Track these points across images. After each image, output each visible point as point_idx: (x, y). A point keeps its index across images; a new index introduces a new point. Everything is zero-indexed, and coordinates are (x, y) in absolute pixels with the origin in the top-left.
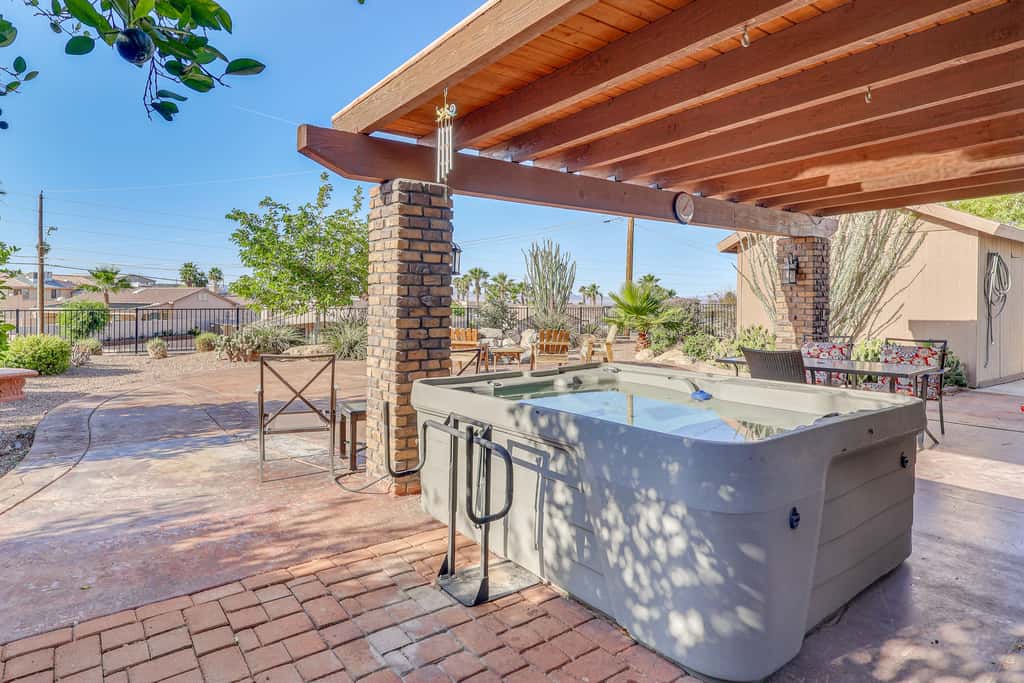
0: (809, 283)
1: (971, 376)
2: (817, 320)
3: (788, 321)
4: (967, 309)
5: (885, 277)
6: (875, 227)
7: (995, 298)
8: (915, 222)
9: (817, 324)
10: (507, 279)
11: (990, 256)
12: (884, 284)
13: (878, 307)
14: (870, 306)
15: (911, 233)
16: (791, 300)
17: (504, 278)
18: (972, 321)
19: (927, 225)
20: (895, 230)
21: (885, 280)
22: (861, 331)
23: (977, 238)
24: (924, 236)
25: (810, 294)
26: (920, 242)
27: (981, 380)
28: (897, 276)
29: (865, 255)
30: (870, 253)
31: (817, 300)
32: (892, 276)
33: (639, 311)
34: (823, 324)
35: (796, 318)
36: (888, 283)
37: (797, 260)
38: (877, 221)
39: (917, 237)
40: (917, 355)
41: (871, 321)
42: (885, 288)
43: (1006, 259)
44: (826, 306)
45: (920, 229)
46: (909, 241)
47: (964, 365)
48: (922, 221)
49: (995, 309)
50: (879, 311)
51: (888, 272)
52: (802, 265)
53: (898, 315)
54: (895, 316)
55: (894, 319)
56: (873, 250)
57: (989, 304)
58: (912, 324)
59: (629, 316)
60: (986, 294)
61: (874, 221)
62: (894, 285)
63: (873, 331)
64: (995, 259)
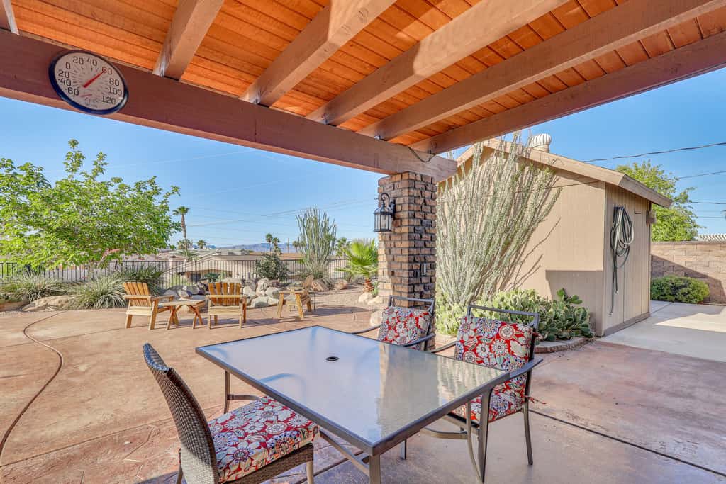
0: (405, 230)
1: (596, 325)
2: (415, 275)
3: (387, 277)
4: (595, 261)
5: (527, 230)
6: (520, 184)
7: (620, 250)
8: (551, 178)
9: (415, 281)
10: (347, 241)
11: (616, 209)
12: (526, 238)
13: (522, 258)
14: (516, 257)
15: (549, 188)
16: (390, 252)
17: (345, 240)
18: (598, 272)
19: (563, 180)
20: (536, 186)
21: (528, 232)
22: (508, 280)
23: (604, 191)
24: (559, 192)
25: (406, 244)
26: (556, 197)
27: (607, 327)
28: (537, 229)
29: (512, 210)
30: (516, 210)
31: (414, 251)
32: (533, 230)
33: (362, 262)
34: (424, 280)
35: (393, 273)
36: (529, 237)
37: (394, 202)
38: (522, 178)
39: (554, 192)
40: (498, 336)
41: (516, 270)
42: (528, 240)
43: (630, 214)
44: (431, 259)
45: (556, 184)
46: (547, 196)
47: (592, 315)
48: (558, 177)
49: (620, 260)
50: (523, 262)
51: (530, 226)
52: (399, 208)
53: (538, 265)
54: (535, 267)
55: (535, 269)
56: (518, 205)
57: (615, 256)
58: (550, 274)
59: (355, 266)
60: (612, 247)
61: (519, 178)
62: (535, 237)
63: (518, 280)
64: (620, 212)
